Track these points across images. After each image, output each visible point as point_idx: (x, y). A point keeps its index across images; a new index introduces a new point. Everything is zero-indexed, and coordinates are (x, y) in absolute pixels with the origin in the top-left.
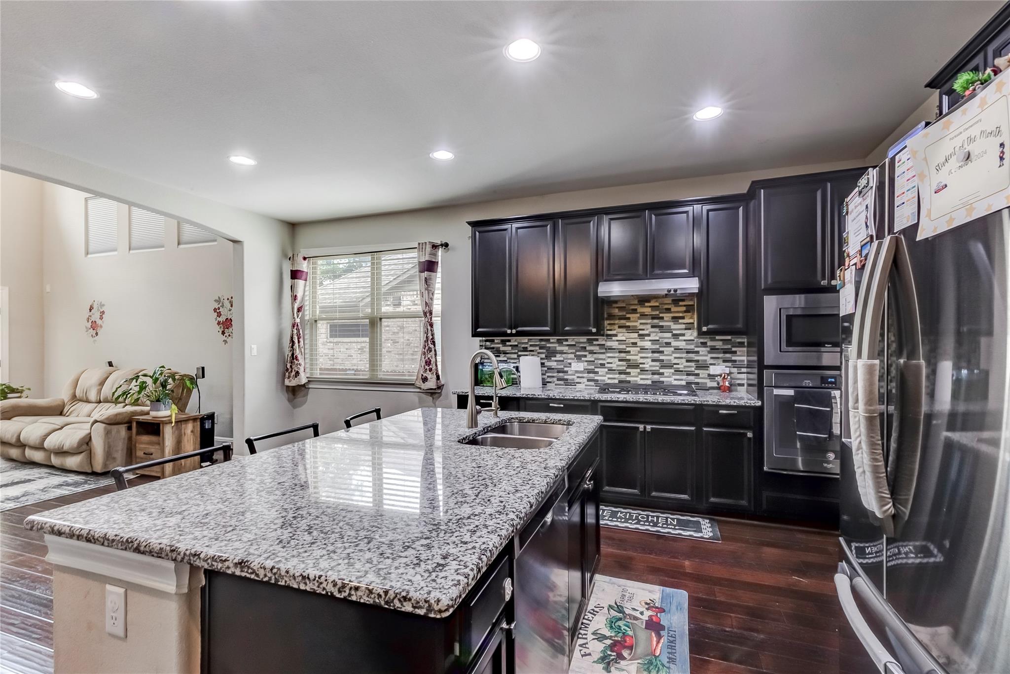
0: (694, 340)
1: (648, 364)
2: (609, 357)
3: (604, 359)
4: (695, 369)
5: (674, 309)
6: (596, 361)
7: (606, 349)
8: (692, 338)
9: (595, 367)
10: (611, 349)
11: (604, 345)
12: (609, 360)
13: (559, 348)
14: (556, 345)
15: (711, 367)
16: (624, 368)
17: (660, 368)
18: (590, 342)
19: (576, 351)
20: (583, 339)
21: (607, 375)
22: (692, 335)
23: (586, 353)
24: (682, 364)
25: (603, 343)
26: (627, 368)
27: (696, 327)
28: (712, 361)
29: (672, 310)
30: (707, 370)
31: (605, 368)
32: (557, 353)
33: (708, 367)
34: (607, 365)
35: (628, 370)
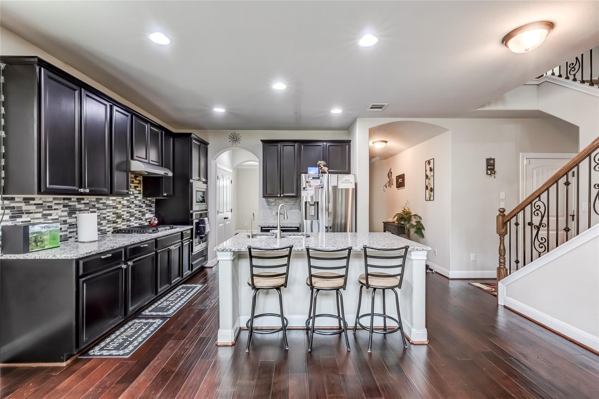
0: (141, 200)
1: (126, 216)
2: (108, 212)
3: (105, 214)
4: (142, 216)
5: (135, 181)
6: (101, 215)
7: (106, 206)
8: (141, 199)
9: (101, 220)
10: (108, 206)
11: (105, 203)
12: (108, 214)
13: (78, 206)
14: (76, 203)
15: (146, 214)
16: (115, 219)
17: (130, 217)
18: (98, 200)
19: (90, 208)
20: (93, 198)
21: (107, 225)
22: (140, 197)
23: (96, 210)
24: (138, 214)
25: (105, 201)
26: (116, 219)
27: (142, 192)
28: (146, 212)
29: (134, 182)
30: (145, 216)
31: (106, 220)
32: (76, 210)
33: (145, 214)
34: (107, 218)
35: (117, 220)
